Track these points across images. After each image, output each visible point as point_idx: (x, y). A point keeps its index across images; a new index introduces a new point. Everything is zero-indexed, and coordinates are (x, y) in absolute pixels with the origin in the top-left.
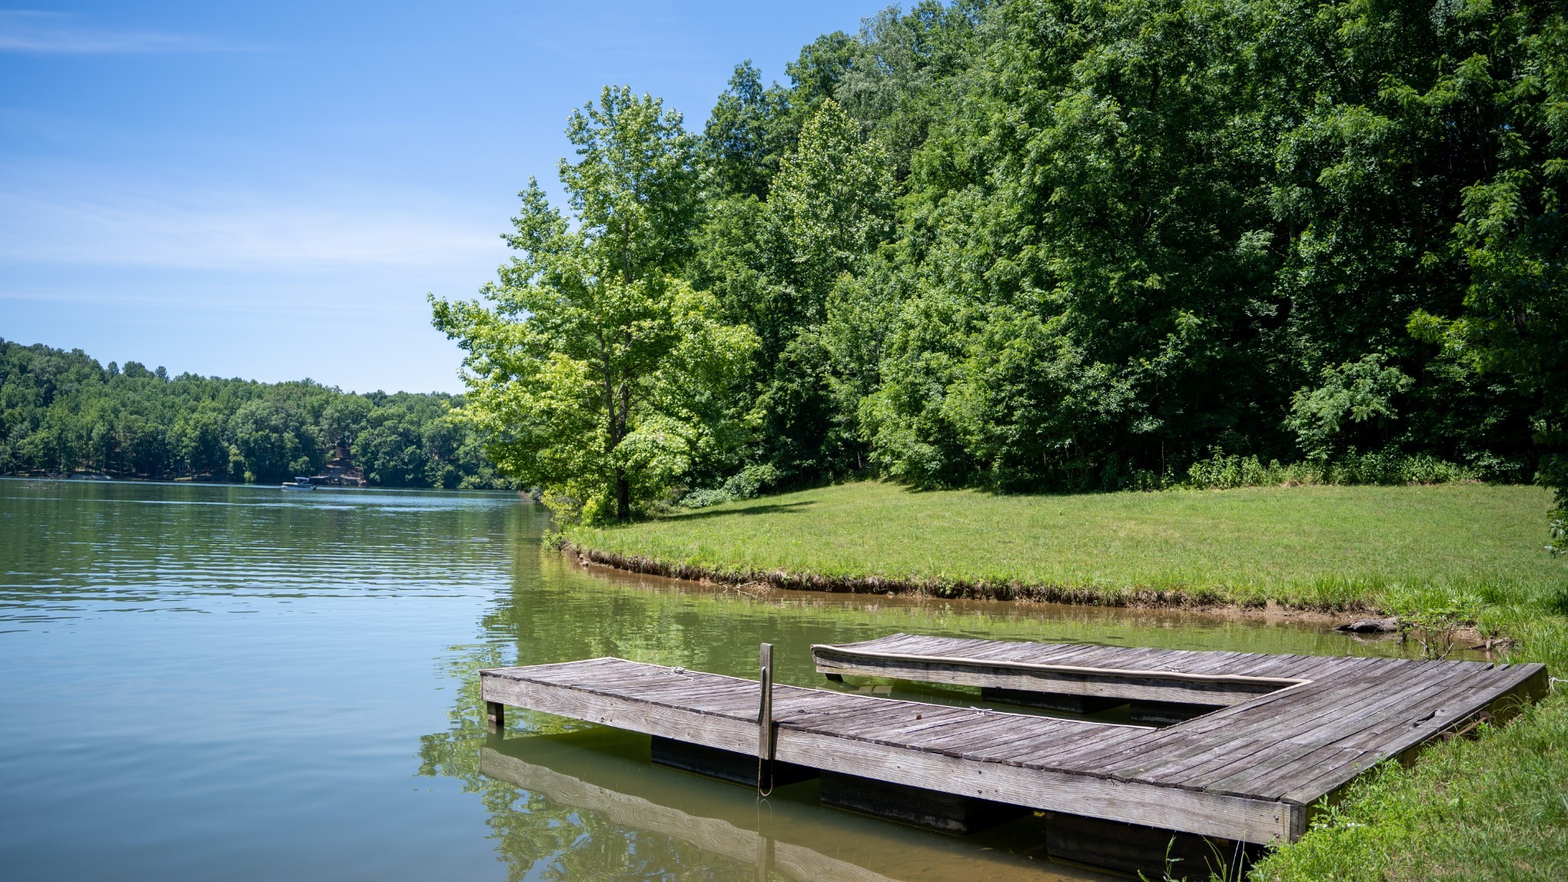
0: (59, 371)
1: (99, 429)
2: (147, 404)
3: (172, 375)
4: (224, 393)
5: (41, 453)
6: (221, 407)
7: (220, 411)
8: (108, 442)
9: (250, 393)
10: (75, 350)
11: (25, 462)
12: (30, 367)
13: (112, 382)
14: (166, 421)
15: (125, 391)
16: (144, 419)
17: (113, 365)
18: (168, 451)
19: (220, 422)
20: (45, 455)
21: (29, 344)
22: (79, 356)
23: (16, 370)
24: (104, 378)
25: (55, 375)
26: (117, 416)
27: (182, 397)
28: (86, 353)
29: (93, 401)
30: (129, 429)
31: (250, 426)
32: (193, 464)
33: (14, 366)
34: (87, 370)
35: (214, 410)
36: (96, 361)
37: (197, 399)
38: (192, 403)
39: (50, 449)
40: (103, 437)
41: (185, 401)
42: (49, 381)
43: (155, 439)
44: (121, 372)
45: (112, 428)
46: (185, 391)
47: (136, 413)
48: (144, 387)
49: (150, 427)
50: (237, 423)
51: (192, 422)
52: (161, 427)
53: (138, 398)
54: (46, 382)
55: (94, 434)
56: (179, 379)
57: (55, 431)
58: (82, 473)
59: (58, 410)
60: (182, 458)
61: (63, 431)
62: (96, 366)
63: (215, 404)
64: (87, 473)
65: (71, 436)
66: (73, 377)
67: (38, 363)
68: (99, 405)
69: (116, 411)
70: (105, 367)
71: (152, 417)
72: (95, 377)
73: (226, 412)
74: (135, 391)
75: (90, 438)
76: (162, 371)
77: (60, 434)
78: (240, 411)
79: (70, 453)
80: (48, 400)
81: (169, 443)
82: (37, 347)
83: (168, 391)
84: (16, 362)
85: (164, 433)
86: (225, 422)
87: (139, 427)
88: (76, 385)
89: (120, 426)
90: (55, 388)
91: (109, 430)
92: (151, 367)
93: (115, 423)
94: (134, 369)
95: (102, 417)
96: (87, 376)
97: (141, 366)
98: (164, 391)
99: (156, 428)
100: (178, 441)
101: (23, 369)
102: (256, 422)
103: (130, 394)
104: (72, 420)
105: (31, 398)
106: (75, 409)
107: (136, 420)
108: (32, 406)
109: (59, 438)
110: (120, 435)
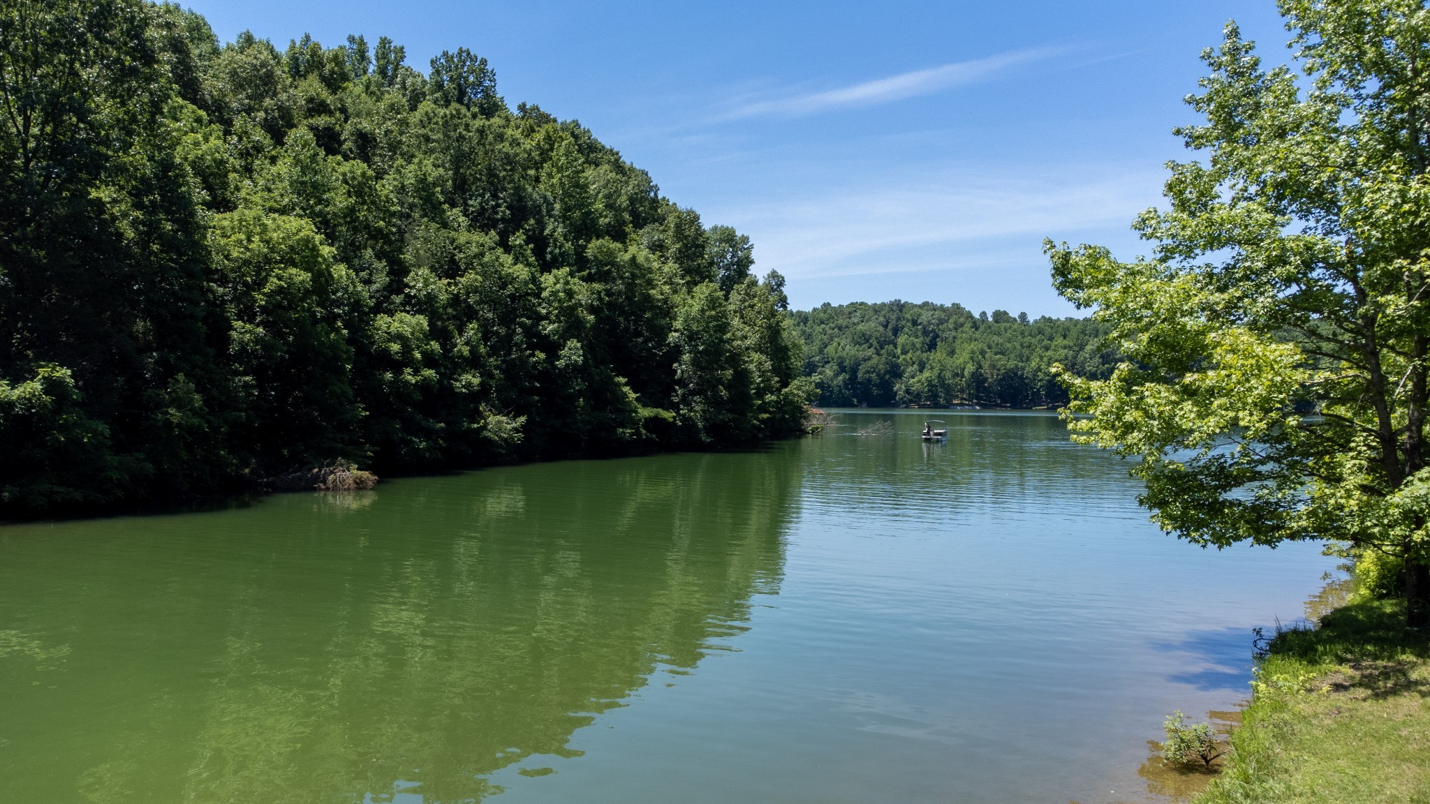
0: (941, 322)
1: (970, 368)
2: (1009, 345)
3: (1031, 318)
4: (1074, 333)
5: (926, 390)
6: (1072, 344)
7: (1070, 348)
8: (978, 380)
9: (1097, 331)
10: (953, 304)
11: (915, 397)
12: (919, 321)
13: (982, 329)
14: (1024, 359)
15: (990, 336)
16: (1005, 358)
17: (984, 314)
18: (1027, 384)
19: (1070, 358)
20: (929, 391)
21: (919, 302)
22: (957, 308)
23: (909, 324)
24: (975, 326)
25: (938, 325)
26: (984, 357)
27: (1038, 337)
28: (962, 305)
29: (966, 345)
30: (993, 366)
31: (1097, 360)
32: (1047, 395)
33: (908, 320)
34: (962, 320)
35: (1065, 347)
36: (969, 312)
37: (1051, 339)
38: (1046, 342)
39: (933, 386)
40: (973, 374)
41: (1041, 341)
42: (933, 331)
43: (1016, 374)
44: (990, 319)
45: (980, 367)
46: (1040, 333)
47: (1000, 353)
48: (1006, 331)
49: (1011, 364)
50: (1085, 358)
51: (1045, 359)
52: (1020, 364)
53: (1001, 341)
54: (931, 332)
55: (966, 373)
56: (1036, 322)
57: (936, 372)
58: (957, 405)
59: (939, 355)
60: (1038, 390)
61: (941, 371)
62: (969, 316)
63: (1066, 342)
64: (961, 405)
65: (948, 374)
66: (951, 326)
67: (925, 317)
68: (970, 348)
69: (983, 353)
70: (977, 315)
71: (1012, 356)
72: (968, 325)
73: (1076, 349)
74: (999, 335)
75: (963, 376)
76: (1023, 316)
77: (940, 374)
78: (1088, 348)
79: (948, 389)
80: (932, 346)
81: (1027, 378)
82: (926, 304)
83: (1026, 334)
84: (910, 318)
85: (1023, 369)
86: (1075, 357)
87: (1003, 365)
88: (953, 333)
89: (986, 365)
90: (938, 336)
91: (977, 369)
92: (1014, 314)
93: (982, 363)
94: (1000, 316)
95: (972, 358)
96: (962, 325)
97: (1005, 313)
98: (1022, 333)
99: (1016, 366)
100: (1034, 375)
101: (915, 323)
102: (1102, 357)
103: (995, 338)
104: (949, 362)
105: (918, 346)
106: (952, 353)
107: (1000, 359)
108: (919, 352)
109: (939, 376)
110: (986, 370)
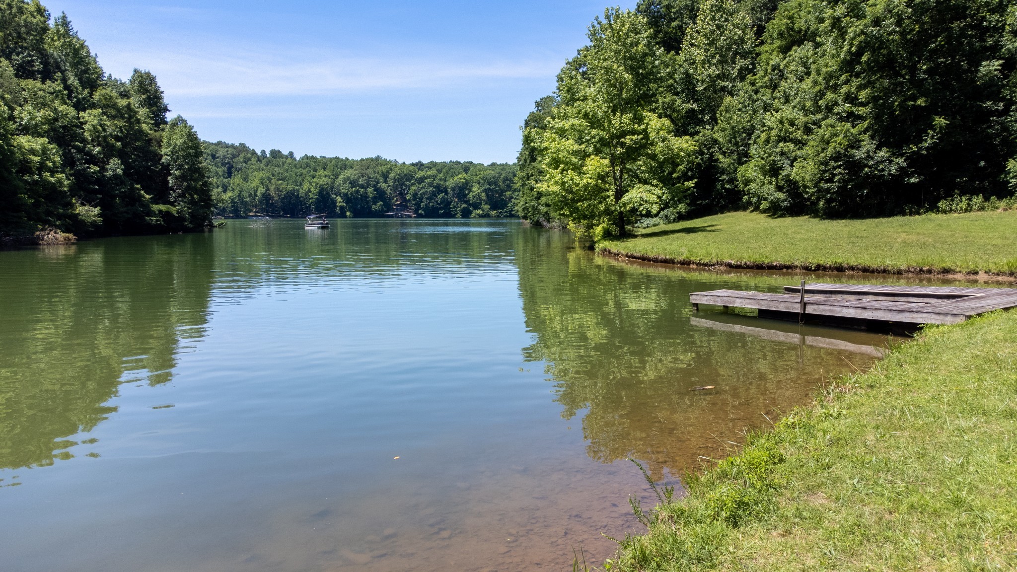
0: (234, 156)
1: (261, 190)
2: (287, 174)
3: (298, 156)
4: (330, 167)
6: (330, 174)
7: (329, 177)
8: (267, 198)
9: (346, 166)
10: (240, 144)
12: (217, 155)
13: (264, 162)
14: (298, 184)
15: (273, 167)
16: (285, 183)
17: (263, 152)
18: (301, 201)
19: (330, 183)
20: (232, 206)
21: (215, 141)
22: (243, 147)
23: (210, 157)
24: (259, 160)
25: (232, 159)
26: (270, 182)
27: (307, 169)
28: (247, 145)
29: (256, 174)
30: (277, 189)
31: (347, 185)
32: (316, 209)
33: (208, 155)
34: (249, 155)
35: (326, 176)
36: (253, 150)
37: (315, 170)
38: (312, 173)
39: (235, 203)
40: (263, 194)
41: (309, 172)
42: (229, 163)
43: (293, 194)
44: (268, 156)
45: (268, 189)
46: (307, 166)
47: (281, 180)
48: (283, 165)
49: (290, 187)
50: (340, 184)
51: (314, 184)
52: (296, 188)
53: (281, 171)
54: (227, 164)
55: (258, 193)
56: (302, 159)
57: (237, 192)
58: (253, 216)
59: (236, 180)
60: (310, 205)
61: (241, 192)
62: (254, 153)
63: (325, 173)
64: (256, 216)
65: (245, 194)
66: (242, 160)
67: (221, 152)
68: (260, 176)
69: (269, 179)
70: (259, 153)
71: (290, 181)
72: (254, 160)
73: (333, 177)
74: (279, 167)
75: (256, 195)
76: (291, 154)
77: (240, 194)
78: (341, 177)
79: (244, 204)
80: (230, 174)
81: (302, 197)
82: (219, 143)
83: (298, 166)
84: (210, 153)
85: (298, 191)
86: (333, 183)
87: (284, 188)
88: (244, 165)
89: (272, 188)
90: (232, 167)
91: (266, 191)
92: (285, 152)
93: (270, 187)
94: (276, 154)
95: (262, 183)
96: (250, 159)
97: (279, 152)
98: (295, 166)
99: (293, 188)
100: (306, 195)
101: (214, 157)
102: (350, 183)
103: (277, 169)
104: (246, 185)
105: (220, 174)
106: (246, 179)
107: (282, 184)
108: (222, 178)
109: (239, 196)
110: (272, 192)
